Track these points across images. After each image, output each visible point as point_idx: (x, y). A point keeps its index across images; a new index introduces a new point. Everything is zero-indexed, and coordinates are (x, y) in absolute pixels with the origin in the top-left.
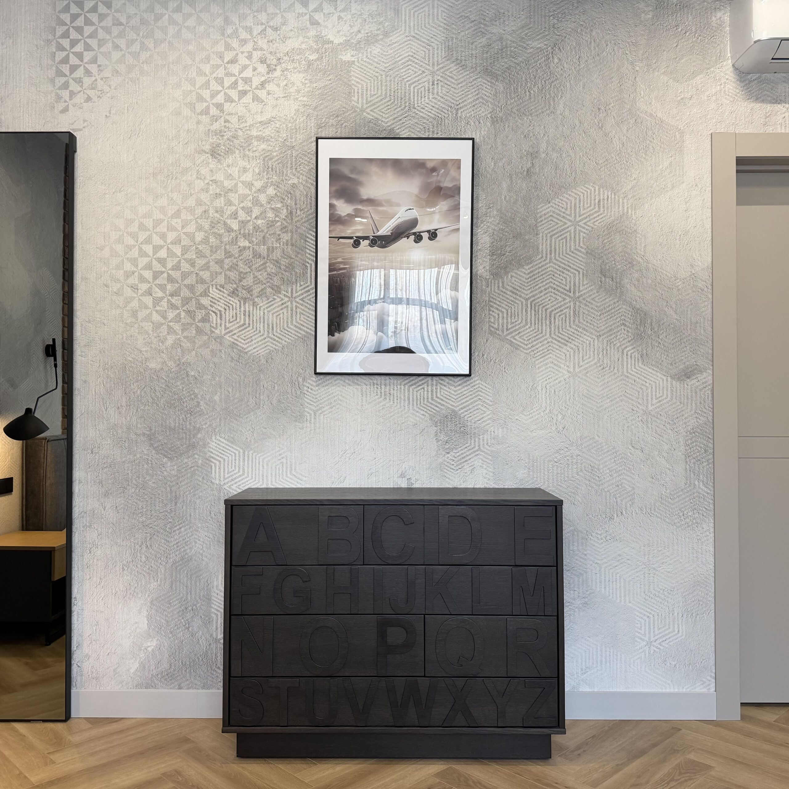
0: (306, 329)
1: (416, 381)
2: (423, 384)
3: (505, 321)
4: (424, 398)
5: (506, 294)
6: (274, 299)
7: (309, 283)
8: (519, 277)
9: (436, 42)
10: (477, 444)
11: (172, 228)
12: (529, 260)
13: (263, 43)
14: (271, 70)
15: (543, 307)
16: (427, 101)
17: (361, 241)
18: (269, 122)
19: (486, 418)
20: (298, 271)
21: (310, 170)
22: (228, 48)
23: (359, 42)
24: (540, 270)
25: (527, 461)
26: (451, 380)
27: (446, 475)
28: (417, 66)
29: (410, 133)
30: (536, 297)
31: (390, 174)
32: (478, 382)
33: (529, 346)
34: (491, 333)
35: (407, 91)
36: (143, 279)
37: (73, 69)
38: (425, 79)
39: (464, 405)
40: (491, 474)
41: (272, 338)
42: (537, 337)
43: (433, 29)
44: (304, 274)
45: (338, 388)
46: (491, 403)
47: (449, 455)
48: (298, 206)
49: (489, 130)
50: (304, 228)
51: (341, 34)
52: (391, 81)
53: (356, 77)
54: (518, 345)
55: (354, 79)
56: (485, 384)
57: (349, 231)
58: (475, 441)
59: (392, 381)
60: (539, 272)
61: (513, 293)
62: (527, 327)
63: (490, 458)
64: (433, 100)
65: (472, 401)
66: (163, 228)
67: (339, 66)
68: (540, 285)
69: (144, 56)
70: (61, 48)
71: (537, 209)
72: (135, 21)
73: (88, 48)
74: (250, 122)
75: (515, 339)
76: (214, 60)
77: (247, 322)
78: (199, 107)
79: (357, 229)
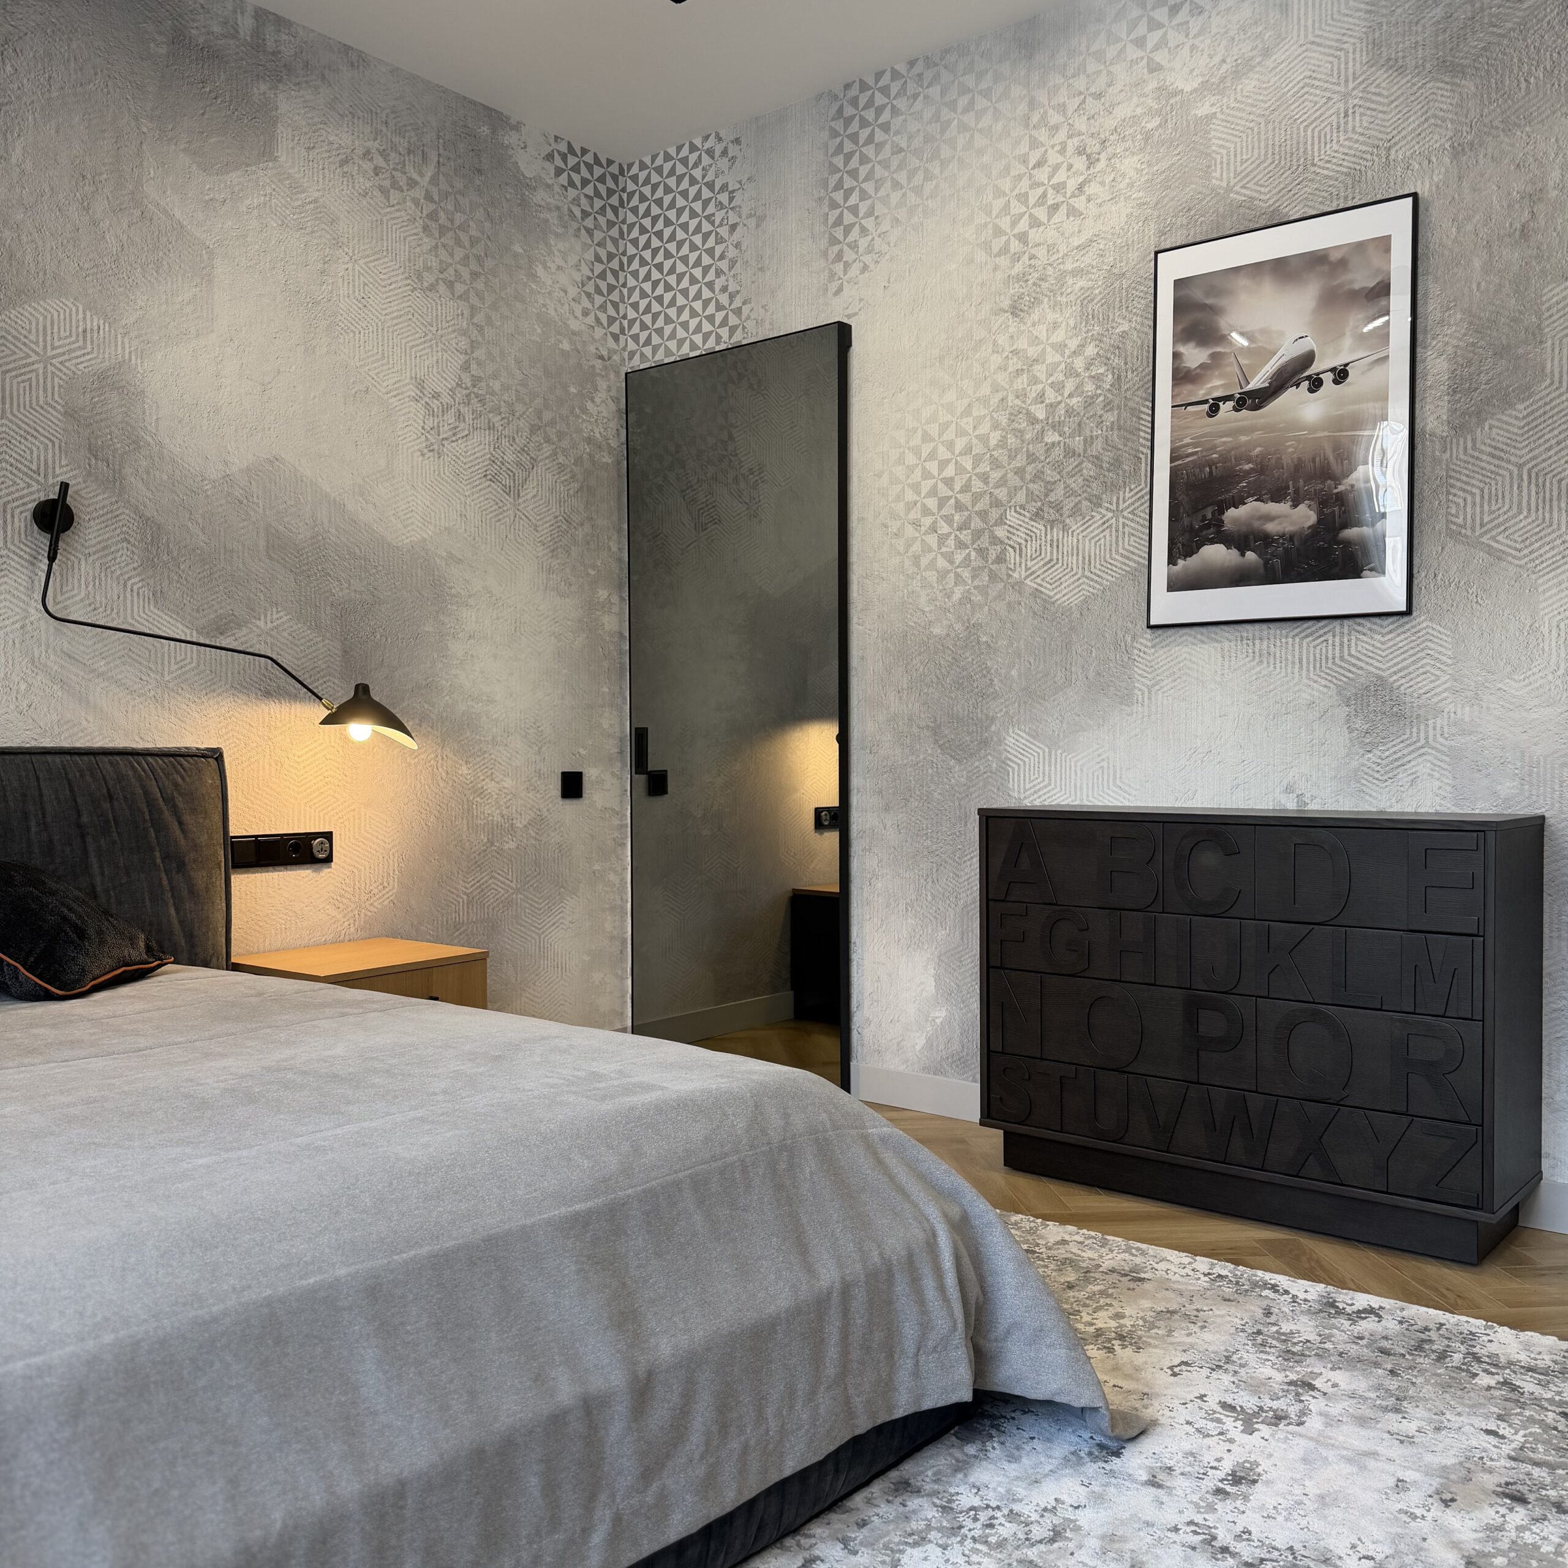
0: (1137, 558)
1: (1313, 629)
2: (1325, 633)
3: (1478, 510)
4: (1327, 658)
5: (1481, 460)
6: (1093, 517)
7: (1143, 485)
8: (1505, 426)
9: (1352, 40)
10: (1422, 735)
11: (961, 432)
12: (1525, 391)
13: (1081, 124)
14: (1091, 162)
15: (1554, 476)
16: (1335, 147)
17: (1221, 404)
18: (1089, 243)
19: (1440, 689)
20: (1127, 468)
21: (1147, 305)
22: (1035, 144)
23: (1223, 79)
24: (1548, 407)
25: (1519, 764)
26: (1375, 624)
27: (1364, 788)
28: (1318, 92)
29: (1306, 209)
30: (1539, 460)
31: (1268, 287)
32: (1424, 625)
33: (1526, 551)
34: (1451, 534)
35: (1301, 139)
36: (926, 511)
37: (848, 230)
38: (1331, 111)
39: (1399, 666)
40: (1449, 789)
41: (1087, 578)
42: (1542, 534)
43: (1346, 19)
44: (1136, 472)
45: (1185, 649)
46: (1450, 661)
47: (1370, 755)
48: (1129, 365)
49: (1447, 171)
50: (1137, 399)
51: (1195, 74)
52: (1274, 129)
53: (1219, 138)
54: (1504, 552)
55: (1216, 141)
56: (1438, 628)
57: (1202, 392)
58: (1419, 729)
59: (1272, 632)
60: (1545, 413)
61: (1494, 456)
62: (1522, 517)
63: (1448, 759)
64: (1346, 143)
65: (1414, 658)
66: (950, 434)
67: (1192, 127)
68: (1546, 437)
69: (929, 187)
70: (834, 205)
71: (1541, 296)
72: (918, 142)
73: (864, 195)
74: (1063, 250)
75: (1497, 542)
76: (1018, 169)
77: (1055, 557)
78: (997, 244)
79: (1214, 386)
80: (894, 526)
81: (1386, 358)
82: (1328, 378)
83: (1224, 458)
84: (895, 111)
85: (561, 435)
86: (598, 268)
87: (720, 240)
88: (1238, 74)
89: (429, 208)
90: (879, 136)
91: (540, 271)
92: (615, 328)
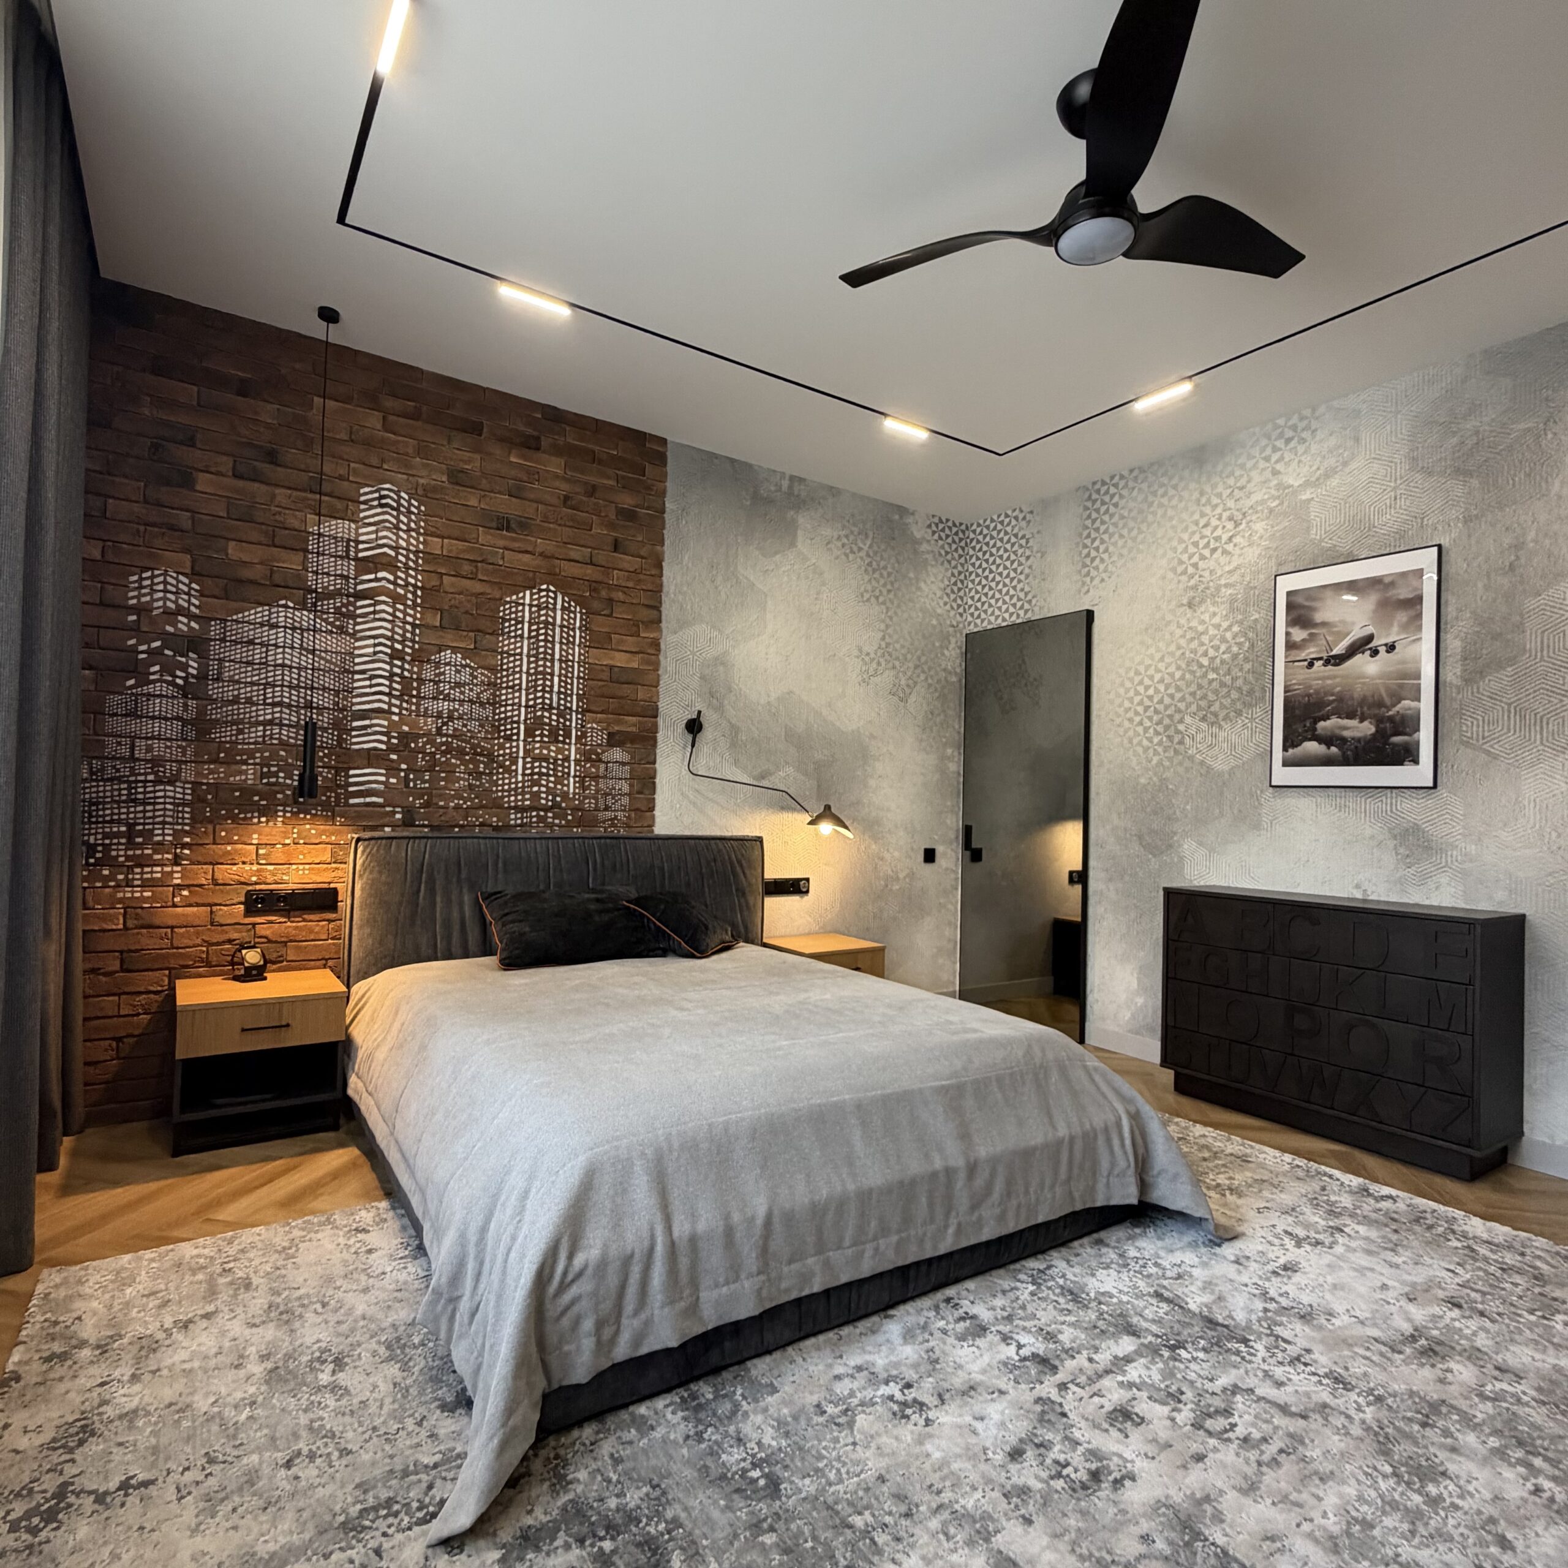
0: (1263, 747)
3: (1481, 729)
4: (1382, 811)
5: (1483, 700)
6: (1237, 721)
7: (1267, 705)
8: (1499, 681)
9: (1399, 456)
10: (1443, 860)
11: (1158, 671)
12: (1512, 661)
13: (1230, 504)
14: (1237, 524)
15: (1532, 711)
16: (1388, 517)
17: (1315, 662)
18: (1236, 569)
19: (1456, 833)
20: (1257, 695)
21: (1269, 605)
22: (1203, 515)
23: (1318, 479)
24: (1528, 670)
25: (1508, 882)
27: (1406, 890)
28: (1378, 486)
29: (1372, 552)
30: (1522, 701)
31: (1347, 596)
32: (1445, 795)
33: (1513, 755)
34: (1462, 743)
35: (1367, 513)
36: (1137, 713)
37: (1093, 560)
38: (1386, 497)
39: (1429, 818)
40: (1461, 894)
41: (1234, 756)
42: (1524, 745)
43: (1396, 445)
44: (1264, 697)
46: (1462, 817)
47: (1409, 870)
48: (1259, 637)
49: (1460, 532)
50: (1264, 657)
51: (1300, 476)
52: (1350, 507)
53: (1315, 512)
54: (1498, 755)
55: (1313, 513)
56: (1454, 797)
57: (1304, 655)
58: (1441, 857)
60: (1525, 674)
61: (1492, 698)
62: (1510, 734)
63: (1461, 876)
64: (1396, 515)
65: (1439, 814)
66: (1151, 672)
67: (1299, 505)
68: (1527, 688)
69: (1141, 537)
70: (1085, 546)
71: (1524, 604)
72: (1134, 513)
73: (1102, 542)
74: (1219, 573)
75: (1494, 748)
76: (1192, 528)
77: (1214, 743)
78: (1180, 569)
79: (1311, 652)
80: (1118, 721)
81: (1420, 639)
82: (1382, 649)
83: (1317, 692)
84: (1121, 497)
85: (930, 669)
86: (953, 580)
87: (1020, 564)
88: (1327, 476)
89: (867, 560)
90: (1112, 509)
91: (922, 585)
92: (961, 610)
